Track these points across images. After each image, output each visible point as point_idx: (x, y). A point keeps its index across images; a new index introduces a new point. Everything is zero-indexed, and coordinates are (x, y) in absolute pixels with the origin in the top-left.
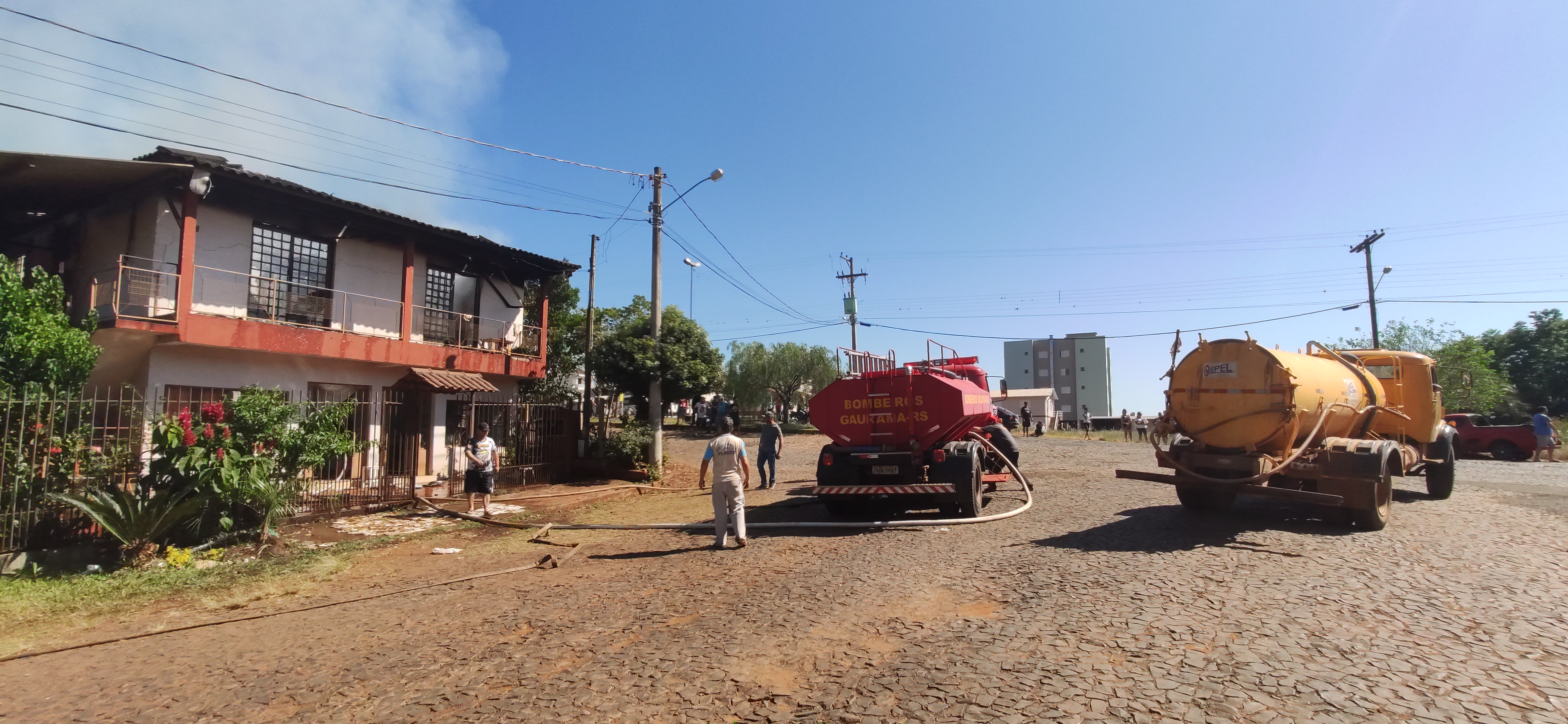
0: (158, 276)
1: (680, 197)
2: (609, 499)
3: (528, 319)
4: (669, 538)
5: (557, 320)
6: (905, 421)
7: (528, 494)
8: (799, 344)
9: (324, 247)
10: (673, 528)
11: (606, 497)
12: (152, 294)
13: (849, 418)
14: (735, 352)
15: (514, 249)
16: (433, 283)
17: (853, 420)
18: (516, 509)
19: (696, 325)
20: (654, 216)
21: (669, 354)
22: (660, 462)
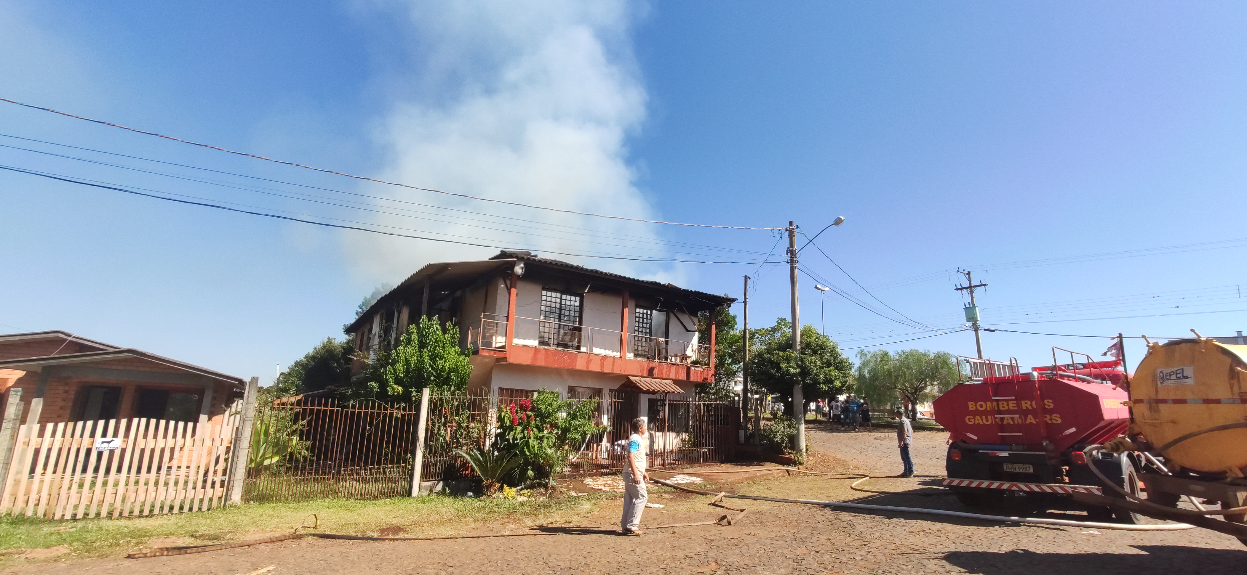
0: (497, 323)
1: (811, 241)
2: (765, 477)
3: (701, 340)
4: (816, 512)
5: (721, 339)
6: (1035, 422)
7: (704, 470)
8: (921, 350)
9: (578, 299)
10: (819, 504)
11: (762, 476)
12: (495, 334)
13: (974, 419)
14: (863, 359)
15: (691, 291)
16: (639, 317)
17: (978, 420)
18: (697, 480)
19: (828, 339)
20: (790, 258)
21: (807, 363)
22: (804, 450)
